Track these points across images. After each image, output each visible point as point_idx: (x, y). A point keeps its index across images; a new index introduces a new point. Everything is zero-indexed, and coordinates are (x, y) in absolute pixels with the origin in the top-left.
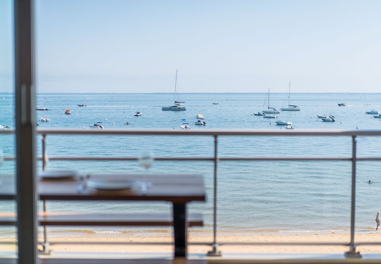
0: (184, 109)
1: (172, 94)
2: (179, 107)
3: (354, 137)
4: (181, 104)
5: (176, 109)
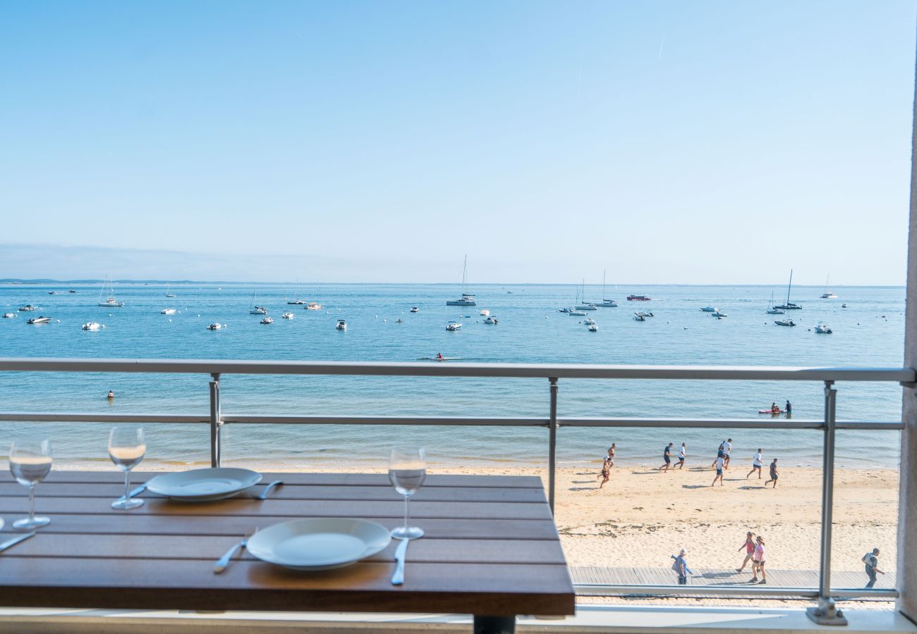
0: (473, 304)
1: (459, 284)
2: (468, 301)
3: (829, 383)
4: (470, 298)
5: (463, 303)
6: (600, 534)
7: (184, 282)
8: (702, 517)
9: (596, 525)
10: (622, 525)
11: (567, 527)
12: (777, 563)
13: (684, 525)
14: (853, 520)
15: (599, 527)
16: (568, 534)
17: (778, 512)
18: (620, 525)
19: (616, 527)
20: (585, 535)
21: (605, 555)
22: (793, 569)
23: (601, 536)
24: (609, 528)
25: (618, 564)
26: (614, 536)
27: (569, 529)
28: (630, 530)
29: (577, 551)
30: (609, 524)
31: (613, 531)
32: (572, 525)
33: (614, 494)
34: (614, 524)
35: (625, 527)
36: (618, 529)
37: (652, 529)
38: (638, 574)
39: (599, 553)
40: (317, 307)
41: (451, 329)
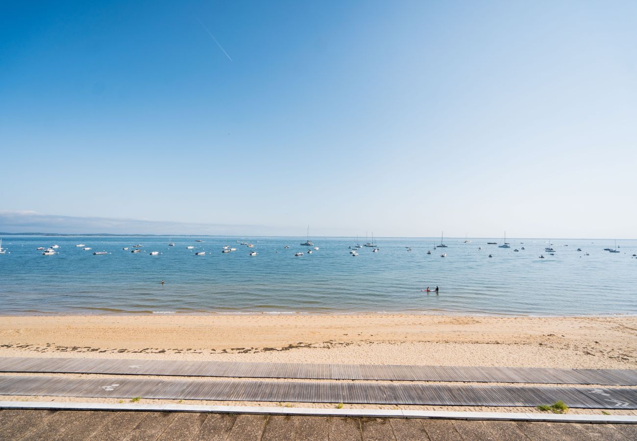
6: (323, 347)
7: (206, 236)
8: (371, 339)
9: (323, 343)
10: (335, 342)
12: (396, 361)
13: (363, 343)
14: (438, 340)
17: (406, 336)
18: (334, 343)
19: (332, 343)
20: (316, 348)
21: (321, 357)
22: (402, 364)
24: (329, 344)
25: (324, 362)
26: (329, 348)
27: (310, 345)
28: (337, 345)
29: (309, 355)
32: (313, 343)
33: (338, 328)
36: (333, 344)
37: (348, 344)
38: (330, 367)
39: (318, 357)
40: (252, 246)
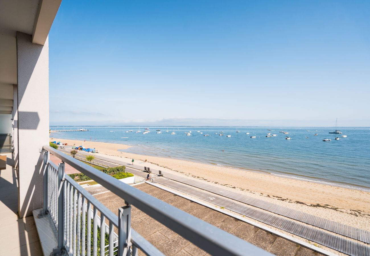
0: (339, 133)
6: (350, 213)
9: (351, 210)
11: (336, 207)
15: (352, 211)
16: (336, 210)
20: (343, 212)
21: (348, 221)
23: (350, 214)
25: (351, 225)
26: (357, 216)
29: (336, 216)
30: (357, 211)
31: (358, 214)
34: (360, 212)
35: (365, 214)
38: (358, 231)
39: (345, 219)
41: (324, 141)
